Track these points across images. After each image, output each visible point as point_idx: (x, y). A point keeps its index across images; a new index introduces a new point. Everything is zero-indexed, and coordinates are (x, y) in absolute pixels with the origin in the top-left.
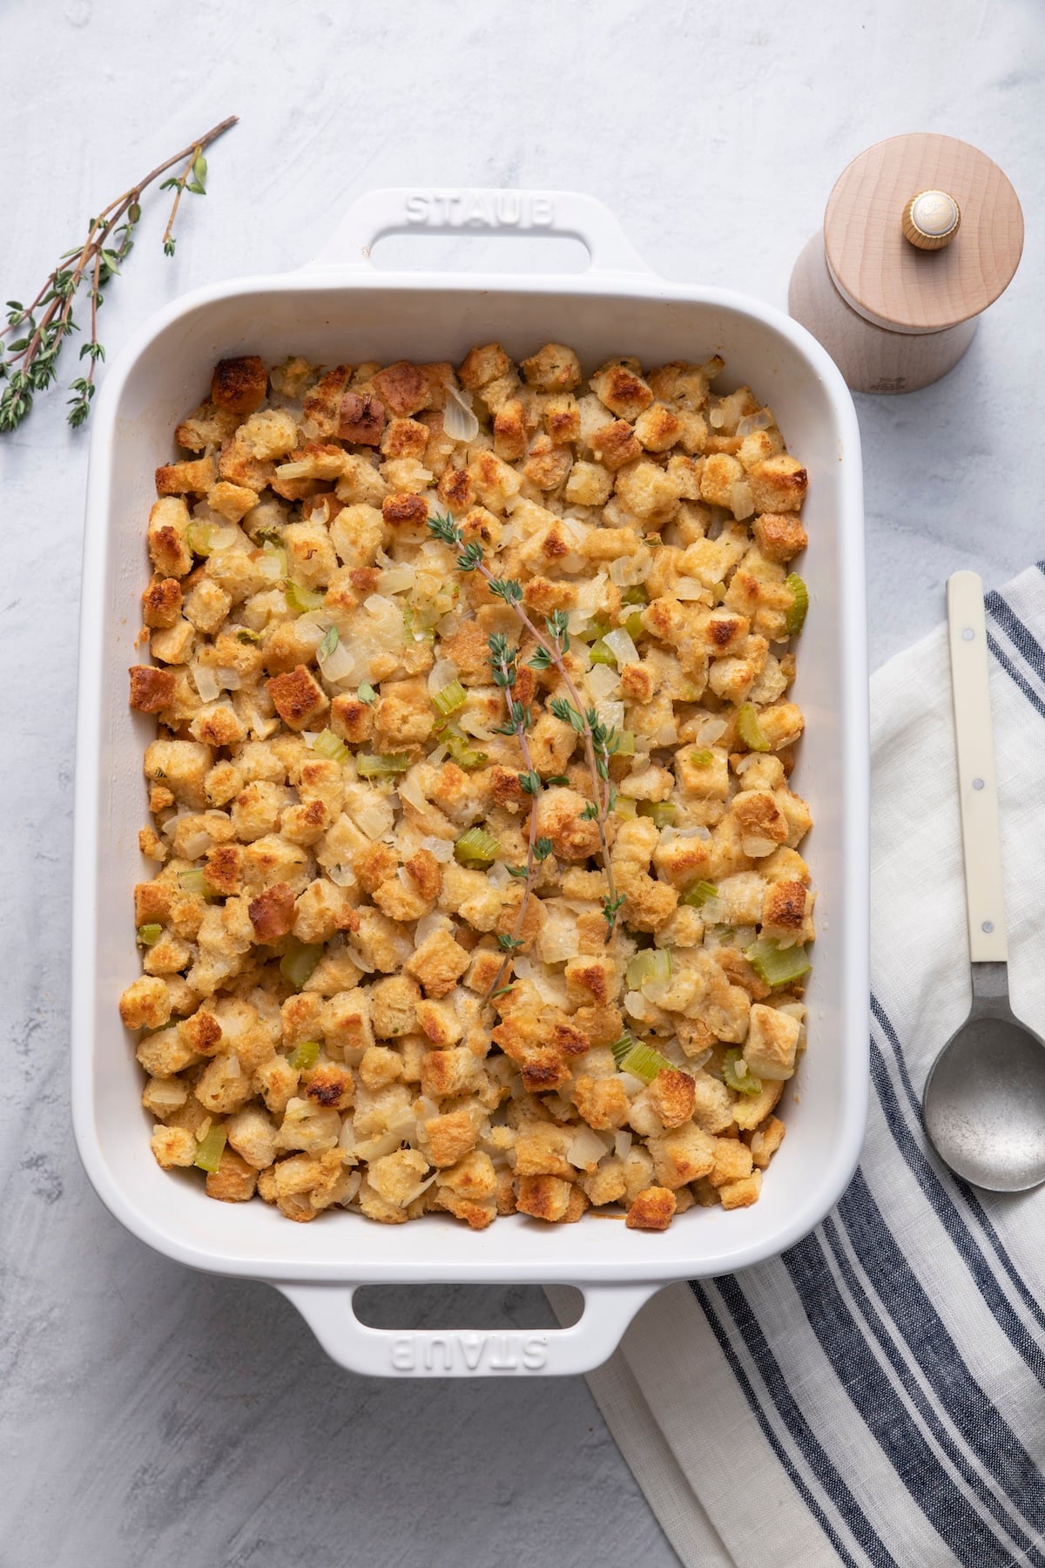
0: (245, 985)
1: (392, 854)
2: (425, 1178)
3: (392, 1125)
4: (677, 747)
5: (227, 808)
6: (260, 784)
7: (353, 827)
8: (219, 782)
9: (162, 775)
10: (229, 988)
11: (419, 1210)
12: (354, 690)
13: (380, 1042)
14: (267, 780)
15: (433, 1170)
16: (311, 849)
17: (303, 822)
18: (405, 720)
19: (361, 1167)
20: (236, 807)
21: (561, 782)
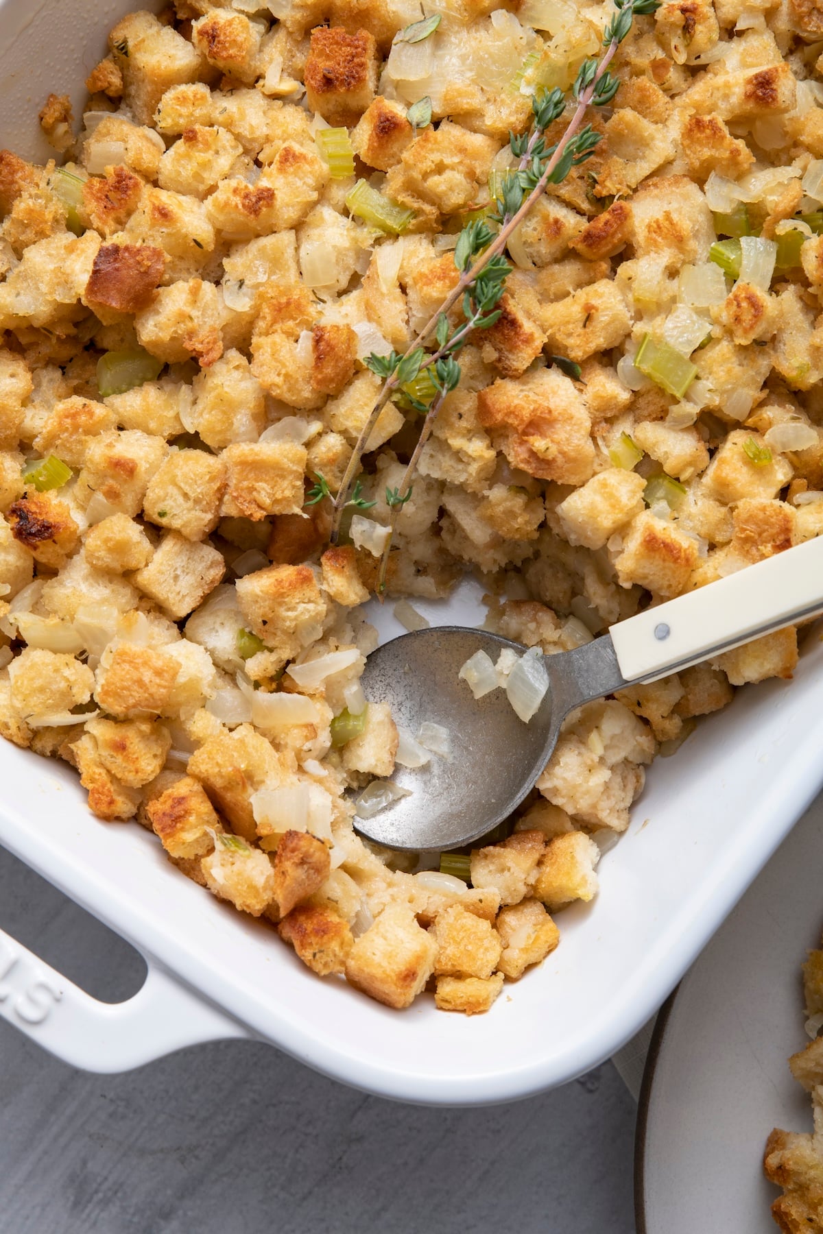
0: (45, 350)
1: (312, 310)
2: (78, 709)
3: (83, 617)
4: (738, 425)
5: (170, 140)
6: (225, 137)
7: (290, 251)
8: (182, 100)
9: (123, 49)
10: (24, 340)
11: (47, 744)
12: (409, 105)
13: (140, 517)
14: (238, 137)
15: (92, 706)
16: (227, 244)
17: (237, 200)
18: (440, 169)
19: (18, 645)
20: (180, 143)
21: (571, 370)
